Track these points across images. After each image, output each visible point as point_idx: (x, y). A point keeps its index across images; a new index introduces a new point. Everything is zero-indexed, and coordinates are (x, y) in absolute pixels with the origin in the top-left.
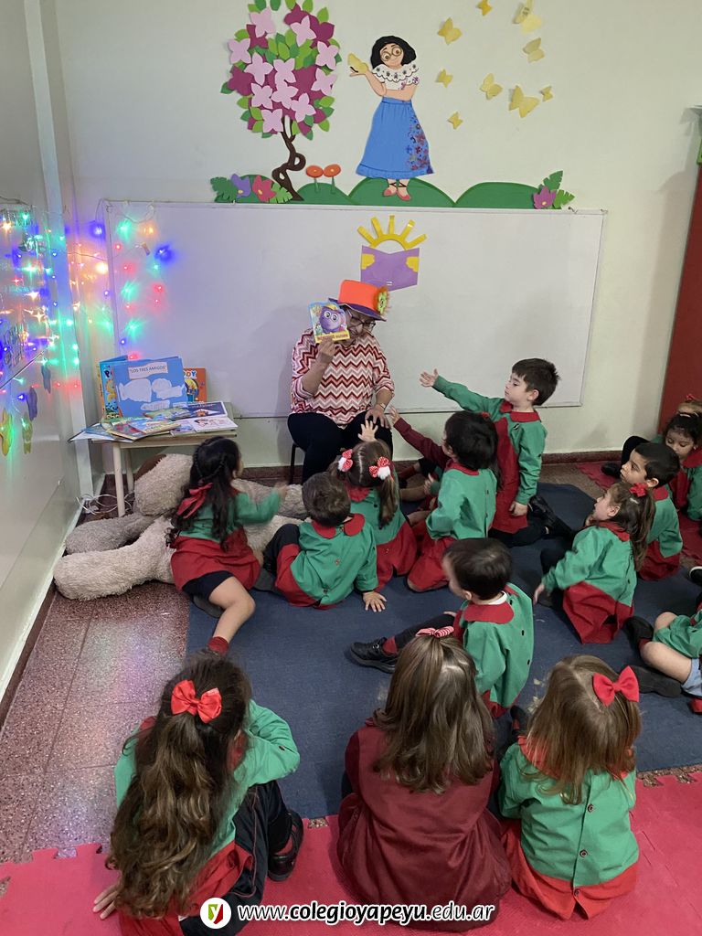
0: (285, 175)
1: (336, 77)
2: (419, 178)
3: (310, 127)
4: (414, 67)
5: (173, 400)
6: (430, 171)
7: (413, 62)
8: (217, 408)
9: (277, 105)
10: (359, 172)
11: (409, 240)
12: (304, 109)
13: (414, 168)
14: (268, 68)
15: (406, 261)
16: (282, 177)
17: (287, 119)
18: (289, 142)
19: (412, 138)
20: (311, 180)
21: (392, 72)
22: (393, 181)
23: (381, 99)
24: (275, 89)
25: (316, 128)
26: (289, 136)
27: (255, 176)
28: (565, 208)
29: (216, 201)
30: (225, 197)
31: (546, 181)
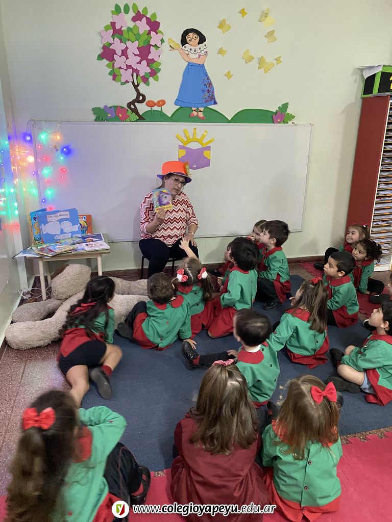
0: (135, 106)
1: (162, 51)
2: (209, 107)
3: (148, 79)
4: (205, 45)
5: (73, 233)
6: (215, 103)
7: (204, 43)
8: (99, 237)
9: (129, 67)
10: (176, 104)
11: (205, 141)
12: (144, 69)
13: (207, 101)
14: (123, 46)
15: (203, 153)
16: (132, 107)
17: (135, 75)
18: (136, 87)
19: (205, 85)
20: (149, 109)
21: (193, 48)
22: (196, 109)
23: (187, 63)
24: (127, 58)
25: (151, 79)
26: (136, 84)
27: (118, 106)
28: (290, 123)
29: (96, 120)
30: (100, 119)
31: (279, 108)
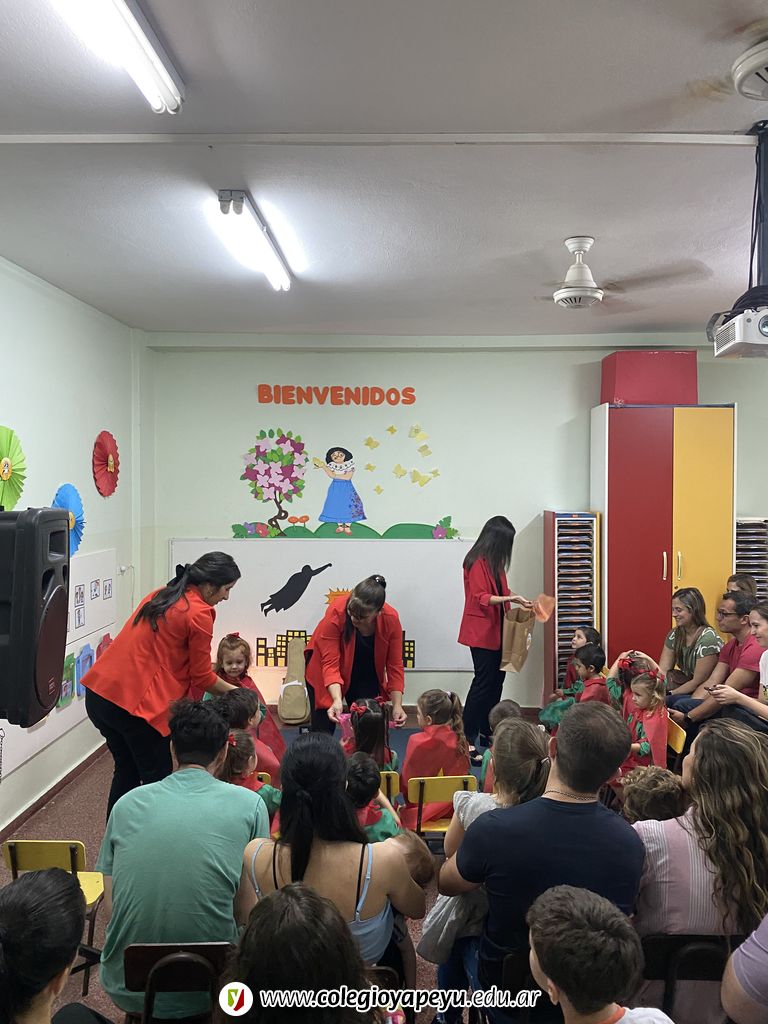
0: (276, 522)
1: (305, 470)
3: (291, 496)
4: (352, 462)
6: (364, 518)
7: (352, 459)
9: (271, 485)
10: (320, 520)
12: (287, 486)
13: (354, 516)
14: (267, 467)
16: (274, 523)
17: (277, 492)
18: (278, 504)
19: (352, 500)
20: (291, 525)
22: (341, 524)
23: (332, 480)
24: (270, 477)
25: (294, 496)
26: (279, 501)
27: (258, 523)
28: (455, 538)
29: (234, 537)
30: (240, 535)
31: (440, 522)
